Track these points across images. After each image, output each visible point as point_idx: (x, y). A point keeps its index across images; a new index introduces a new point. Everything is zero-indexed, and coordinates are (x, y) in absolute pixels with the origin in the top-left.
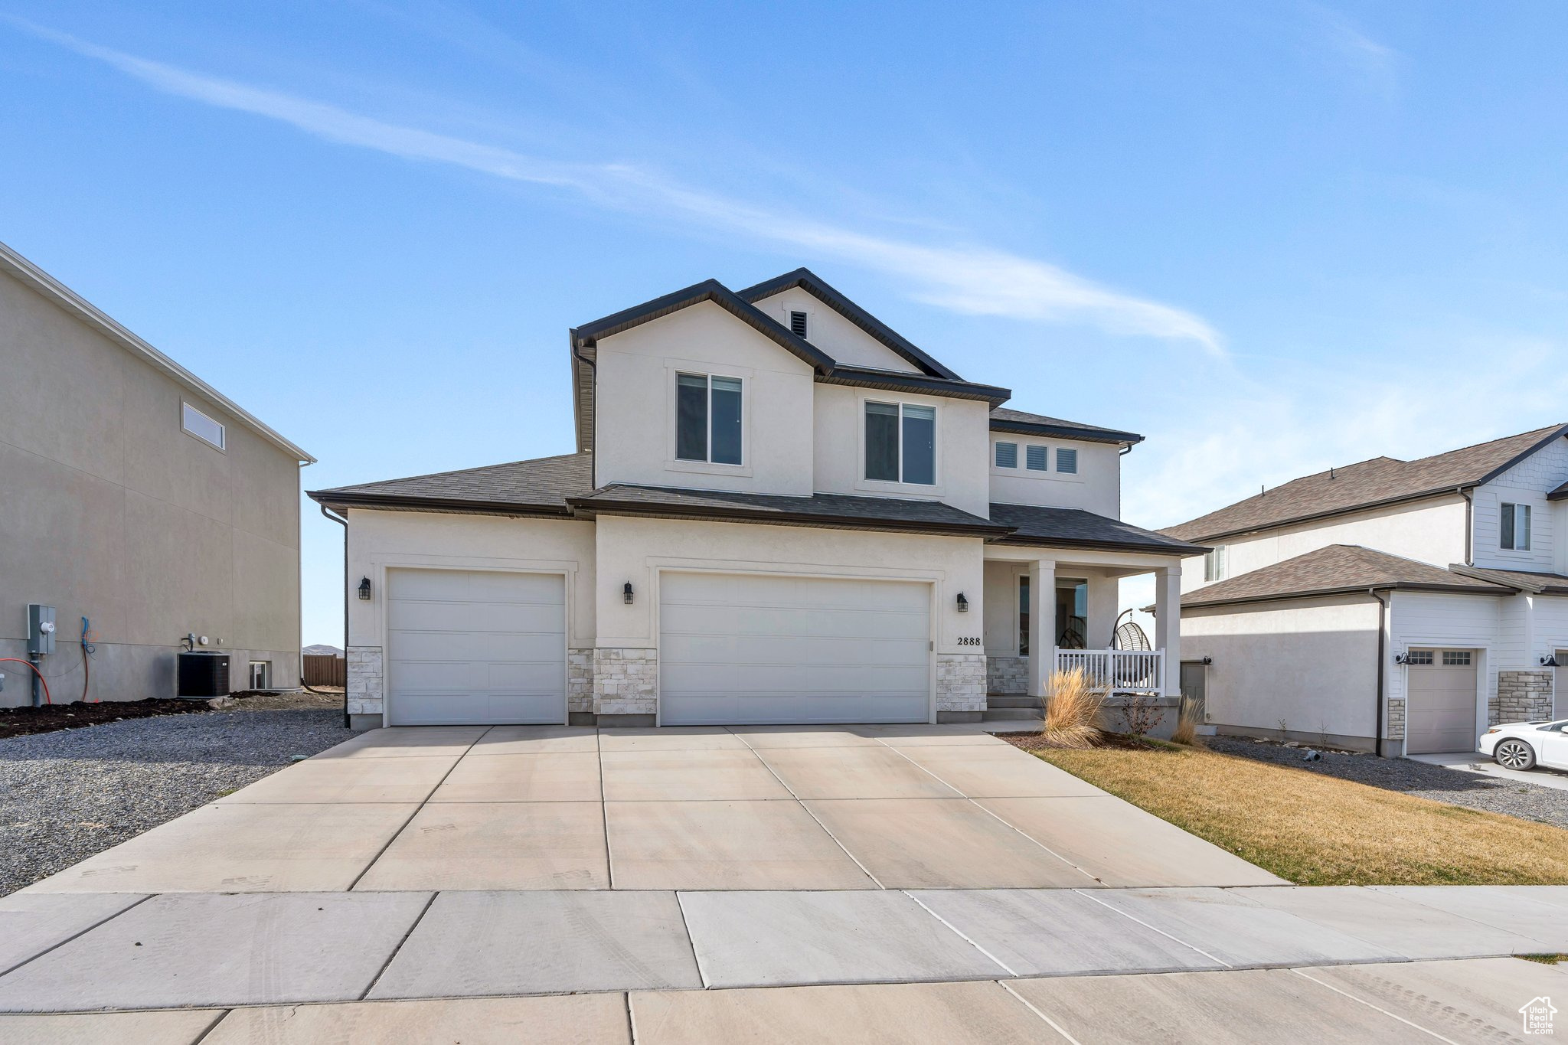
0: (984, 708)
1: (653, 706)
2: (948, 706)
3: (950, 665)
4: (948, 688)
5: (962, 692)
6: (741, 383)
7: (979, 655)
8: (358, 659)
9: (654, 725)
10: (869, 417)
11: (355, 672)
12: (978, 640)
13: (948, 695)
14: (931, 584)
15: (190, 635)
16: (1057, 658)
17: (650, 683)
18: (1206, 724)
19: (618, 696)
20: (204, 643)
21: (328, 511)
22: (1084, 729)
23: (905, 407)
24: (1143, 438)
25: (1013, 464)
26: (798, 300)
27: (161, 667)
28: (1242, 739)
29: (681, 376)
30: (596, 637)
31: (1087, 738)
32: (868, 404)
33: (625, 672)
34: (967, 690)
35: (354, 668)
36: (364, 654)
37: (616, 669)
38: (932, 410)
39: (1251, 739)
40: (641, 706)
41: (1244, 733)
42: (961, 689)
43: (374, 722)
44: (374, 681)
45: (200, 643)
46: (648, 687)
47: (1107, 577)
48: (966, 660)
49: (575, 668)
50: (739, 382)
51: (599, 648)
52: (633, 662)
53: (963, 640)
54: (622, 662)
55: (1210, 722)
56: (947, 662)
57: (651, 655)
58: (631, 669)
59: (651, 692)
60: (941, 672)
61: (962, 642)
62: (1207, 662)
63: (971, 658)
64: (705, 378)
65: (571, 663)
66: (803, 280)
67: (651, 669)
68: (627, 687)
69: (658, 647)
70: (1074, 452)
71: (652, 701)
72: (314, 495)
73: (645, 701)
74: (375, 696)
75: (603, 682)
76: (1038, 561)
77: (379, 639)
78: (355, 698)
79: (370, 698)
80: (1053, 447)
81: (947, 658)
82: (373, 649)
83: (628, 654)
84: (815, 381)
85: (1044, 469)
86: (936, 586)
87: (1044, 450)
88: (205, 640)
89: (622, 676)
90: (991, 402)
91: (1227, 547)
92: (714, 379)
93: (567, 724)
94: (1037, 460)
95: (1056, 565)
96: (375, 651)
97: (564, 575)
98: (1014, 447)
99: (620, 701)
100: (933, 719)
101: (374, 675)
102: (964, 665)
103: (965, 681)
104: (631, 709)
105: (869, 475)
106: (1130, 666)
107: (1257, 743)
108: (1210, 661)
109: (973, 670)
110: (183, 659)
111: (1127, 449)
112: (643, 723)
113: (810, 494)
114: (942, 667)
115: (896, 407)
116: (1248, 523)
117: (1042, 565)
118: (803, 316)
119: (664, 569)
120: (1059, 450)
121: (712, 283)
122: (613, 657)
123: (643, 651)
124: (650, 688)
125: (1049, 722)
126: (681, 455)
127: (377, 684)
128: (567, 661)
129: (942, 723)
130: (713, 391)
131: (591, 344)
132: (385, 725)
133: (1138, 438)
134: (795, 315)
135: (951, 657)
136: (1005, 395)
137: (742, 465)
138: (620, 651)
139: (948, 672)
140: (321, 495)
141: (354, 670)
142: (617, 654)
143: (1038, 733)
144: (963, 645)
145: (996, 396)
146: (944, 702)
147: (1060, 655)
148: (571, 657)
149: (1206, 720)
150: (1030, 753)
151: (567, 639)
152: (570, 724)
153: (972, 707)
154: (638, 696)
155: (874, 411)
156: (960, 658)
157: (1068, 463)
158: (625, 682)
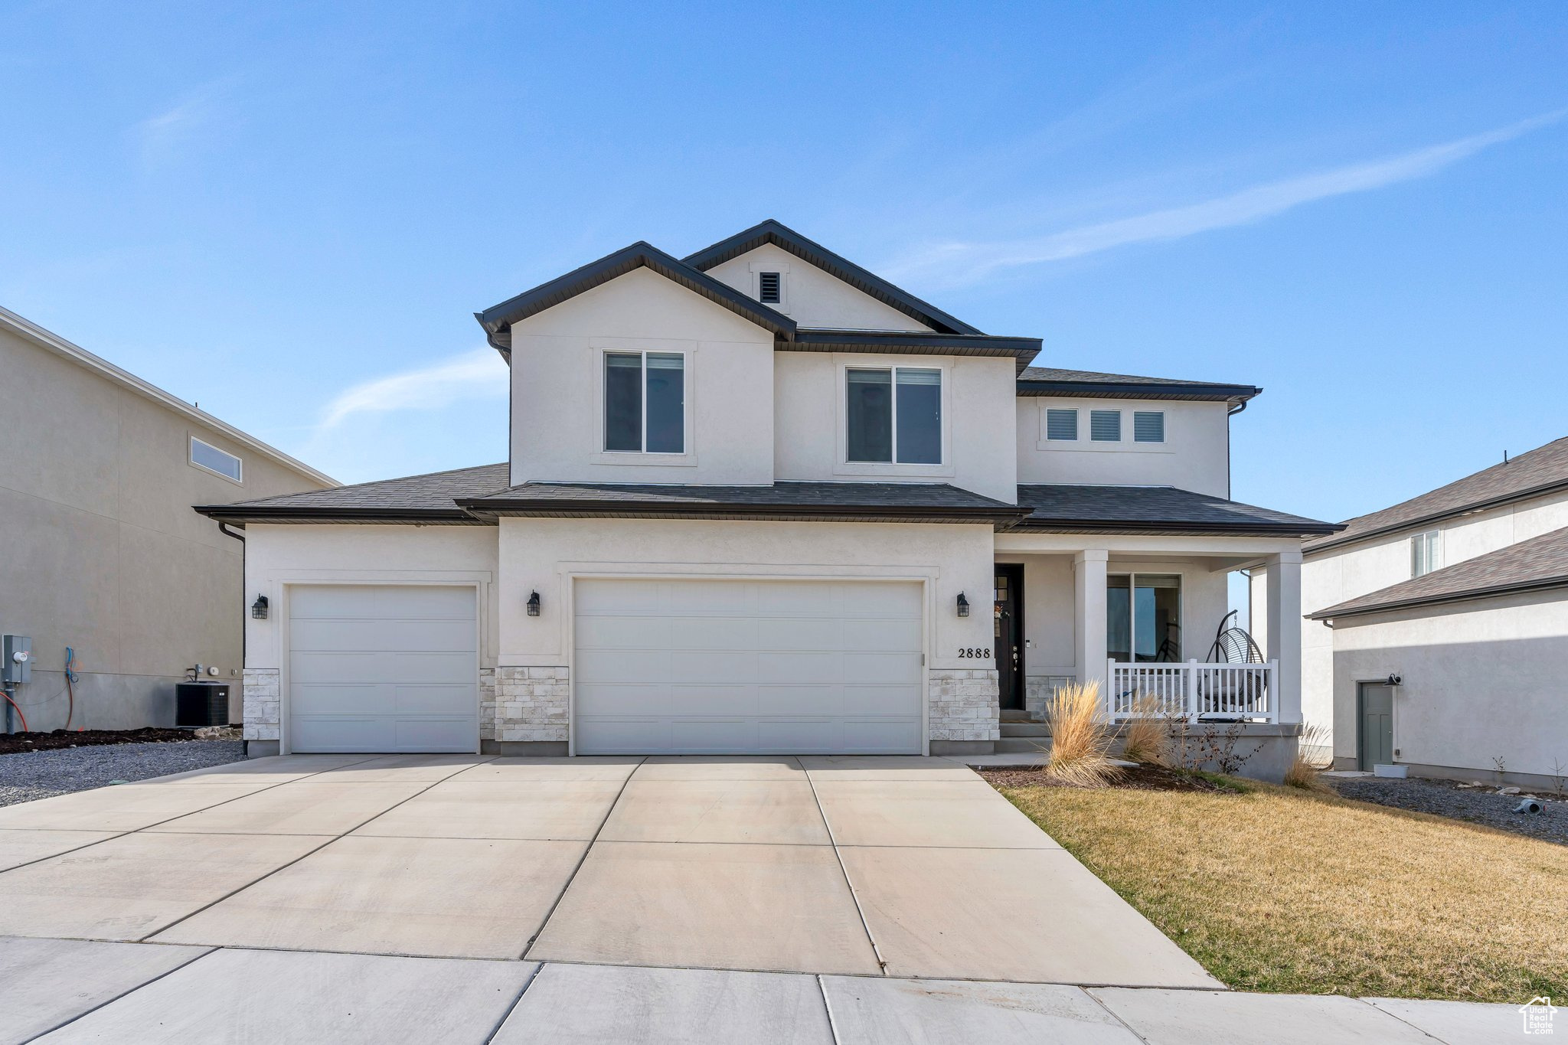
0: (996, 735)
1: (564, 732)
2: (945, 734)
3: (948, 684)
4: (944, 711)
5: (965, 716)
6: (683, 359)
7: (988, 670)
8: (253, 682)
9: (567, 755)
10: (852, 388)
11: (251, 696)
12: (987, 652)
13: (946, 720)
14: (922, 583)
15: (197, 666)
16: (1112, 675)
17: (560, 706)
18: (1394, 763)
19: (523, 721)
20: (213, 674)
21: (228, 527)
22: (1098, 763)
23: (899, 372)
24: (1260, 391)
25: (1072, 435)
26: (769, 259)
27: (159, 696)
28: (1440, 782)
29: (610, 357)
30: (499, 654)
31: (1100, 773)
32: (851, 372)
33: (531, 693)
34: (972, 713)
35: (250, 691)
36: (261, 676)
37: (520, 690)
38: (937, 373)
39: (1453, 783)
40: (551, 732)
41: (1447, 775)
42: (962, 712)
43: (270, 749)
44: (271, 705)
45: (210, 674)
46: (559, 711)
47: (1210, 571)
48: (970, 677)
49: (487, 690)
50: (680, 358)
51: (501, 667)
52: (541, 681)
53: (966, 652)
54: (528, 682)
55: (1400, 761)
56: (942, 680)
57: (562, 673)
58: (539, 690)
59: (562, 716)
60: (935, 692)
61: (965, 654)
62: (1394, 681)
63: (976, 674)
64: (639, 357)
65: (483, 684)
66: (772, 234)
67: (561, 690)
68: (534, 710)
69: (571, 666)
70: (1160, 415)
71: (563, 727)
72: (205, 510)
73: (556, 727)
74: (271, 721)
75: (506, 704)
76: (1083, 551)
77: (277, 660)
78: (251, 723)
79: (267, 723)
80: (1128, 411)
81: (942, 674)
82: (270, 671)
83: (535, 673)
84: (776, 349)
85: (1117, 438)
86: (926, 585)
87: (1116, 416)
88: (215, 671)
89: (528, 698)
90: (1018, 357)
91: (1441, 533)
92: (650, 356)
93: (479, 753)
94: (1106, 429)
95: (1109, 555)
96: (271, 673)
97: (475, 587)
98: (1073, 414)
99: (525, 726)
100: (926, 751)
101: (271, 699)
102: (965, 682)
103: (969, 702)
104: (538, 736)
105: (854, 455)
106: (1233, 684)
107: (1460, 789)
108: (1398, 680)
109: (979, 690)
110: (181, 688)
111: (1240, 407)
112: (553, 751)
113: (770, 483)
114: (936, 685)
115: (889, 372)
116: (1471, 499)
117: (1088, 556)
118: (775, 277)
119: (577, 575)
120: (1137, 415)
121: (642, 246)
122: (517, 676)
123: (552, 670)
124: (561, 712)
125: (1056, 752)
126: (612, 444)
127: (274, 708)
128: (478, 684)
129: (938, 755)
130: (648, 370)
131: (505, 329)
132: (282, 753)
133: (1254, 391)
134: (764, 276)
135: (948, 673)
136: (1032, 346)
137: (685, 453)
138: (526, 669)
139: (944, 691)
140: (210, 510)
141: (251, 693)
142: (522, 673)
143: (1041, 768)
144: (966, 659)
145: (1024, 349)
146: (938, 729)
147: (1117, 671)
148: (483, 679)
149: (1395, 758)
150: (1000, 792)
151: (478, 657)
152: (483, 753)
153: (977, 735)
154: (546, 721)
155: (857, 379)
156: (963, 674)
157: (1150, 430)
158: (532, 704)
